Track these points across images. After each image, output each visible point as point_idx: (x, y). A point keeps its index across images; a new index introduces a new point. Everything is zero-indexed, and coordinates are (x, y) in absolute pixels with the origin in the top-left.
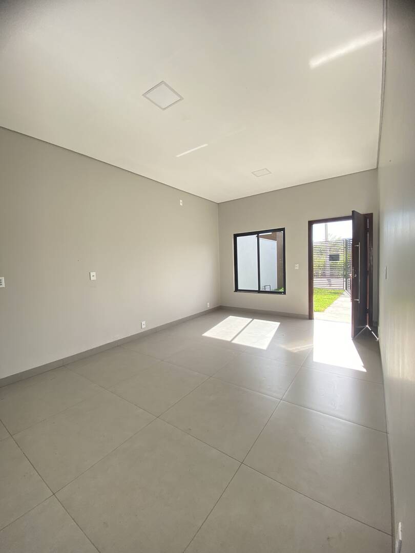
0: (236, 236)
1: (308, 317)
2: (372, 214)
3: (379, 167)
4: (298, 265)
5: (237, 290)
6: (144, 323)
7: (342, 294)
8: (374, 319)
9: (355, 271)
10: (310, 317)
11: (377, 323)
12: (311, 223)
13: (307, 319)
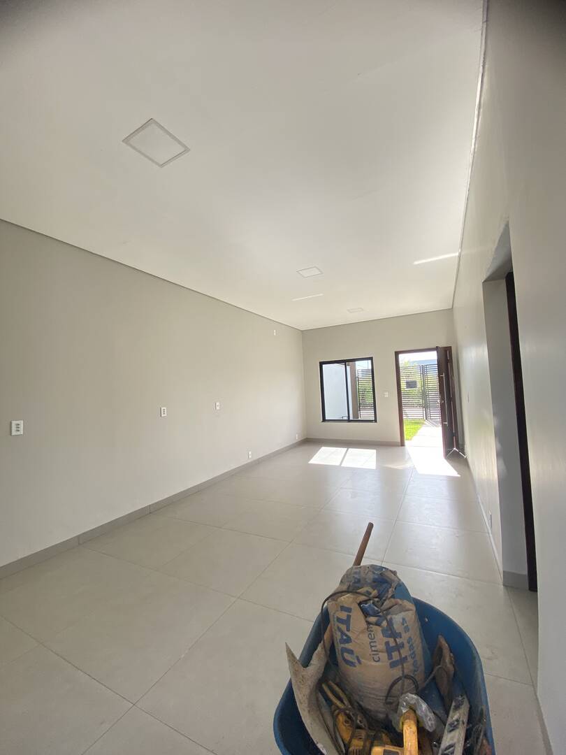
0: (321, 364)
1: (400, 444)
2: (451, 347)
3: (454, 307)
4: (387, 393)
5: (324, 420)
6: (250, 453)
7: (423, 424)
8: (460, 442)
9: (442, 399)
10: (402, 444)
11: (463, 445)
12: (397, 354)
13: (399, 446)
